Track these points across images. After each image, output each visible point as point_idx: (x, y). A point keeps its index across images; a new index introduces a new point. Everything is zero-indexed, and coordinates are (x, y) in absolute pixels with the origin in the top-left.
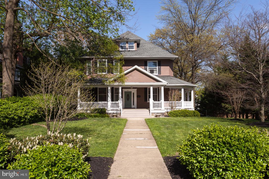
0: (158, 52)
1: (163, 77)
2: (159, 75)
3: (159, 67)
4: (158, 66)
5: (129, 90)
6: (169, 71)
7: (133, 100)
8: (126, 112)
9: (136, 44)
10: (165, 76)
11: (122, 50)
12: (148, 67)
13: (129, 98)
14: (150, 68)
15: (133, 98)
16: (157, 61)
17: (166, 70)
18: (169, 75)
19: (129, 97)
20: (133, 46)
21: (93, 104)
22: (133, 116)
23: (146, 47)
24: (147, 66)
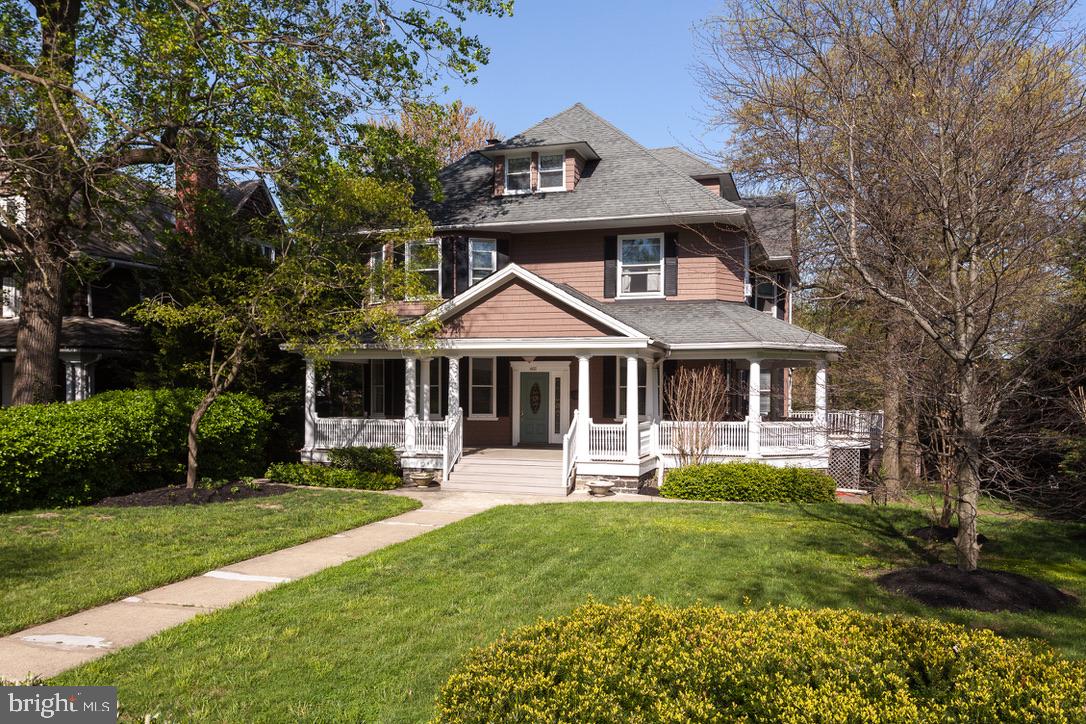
0: (666, 192)
1: (683, 306)
2: (669, 298)
3: (671, 261)
4: (666, 256)
5: (541, 367)
6: (714, 280)
7: (558, 409)
8: (472, 469)
9: (572, 161)
10: (697, 302)
11: (513, 192)
12: (620, 264)
13: (539, 401)
14: (632, 269)
15: (558, 402)
16: (661, 236)
17: (702, 276)
18: (714, 297)
19: (539, 395)
20: (561, 172)
21: (362, 427)
22: (489, 487)
23: (621, 172)
24: (616, 259)
